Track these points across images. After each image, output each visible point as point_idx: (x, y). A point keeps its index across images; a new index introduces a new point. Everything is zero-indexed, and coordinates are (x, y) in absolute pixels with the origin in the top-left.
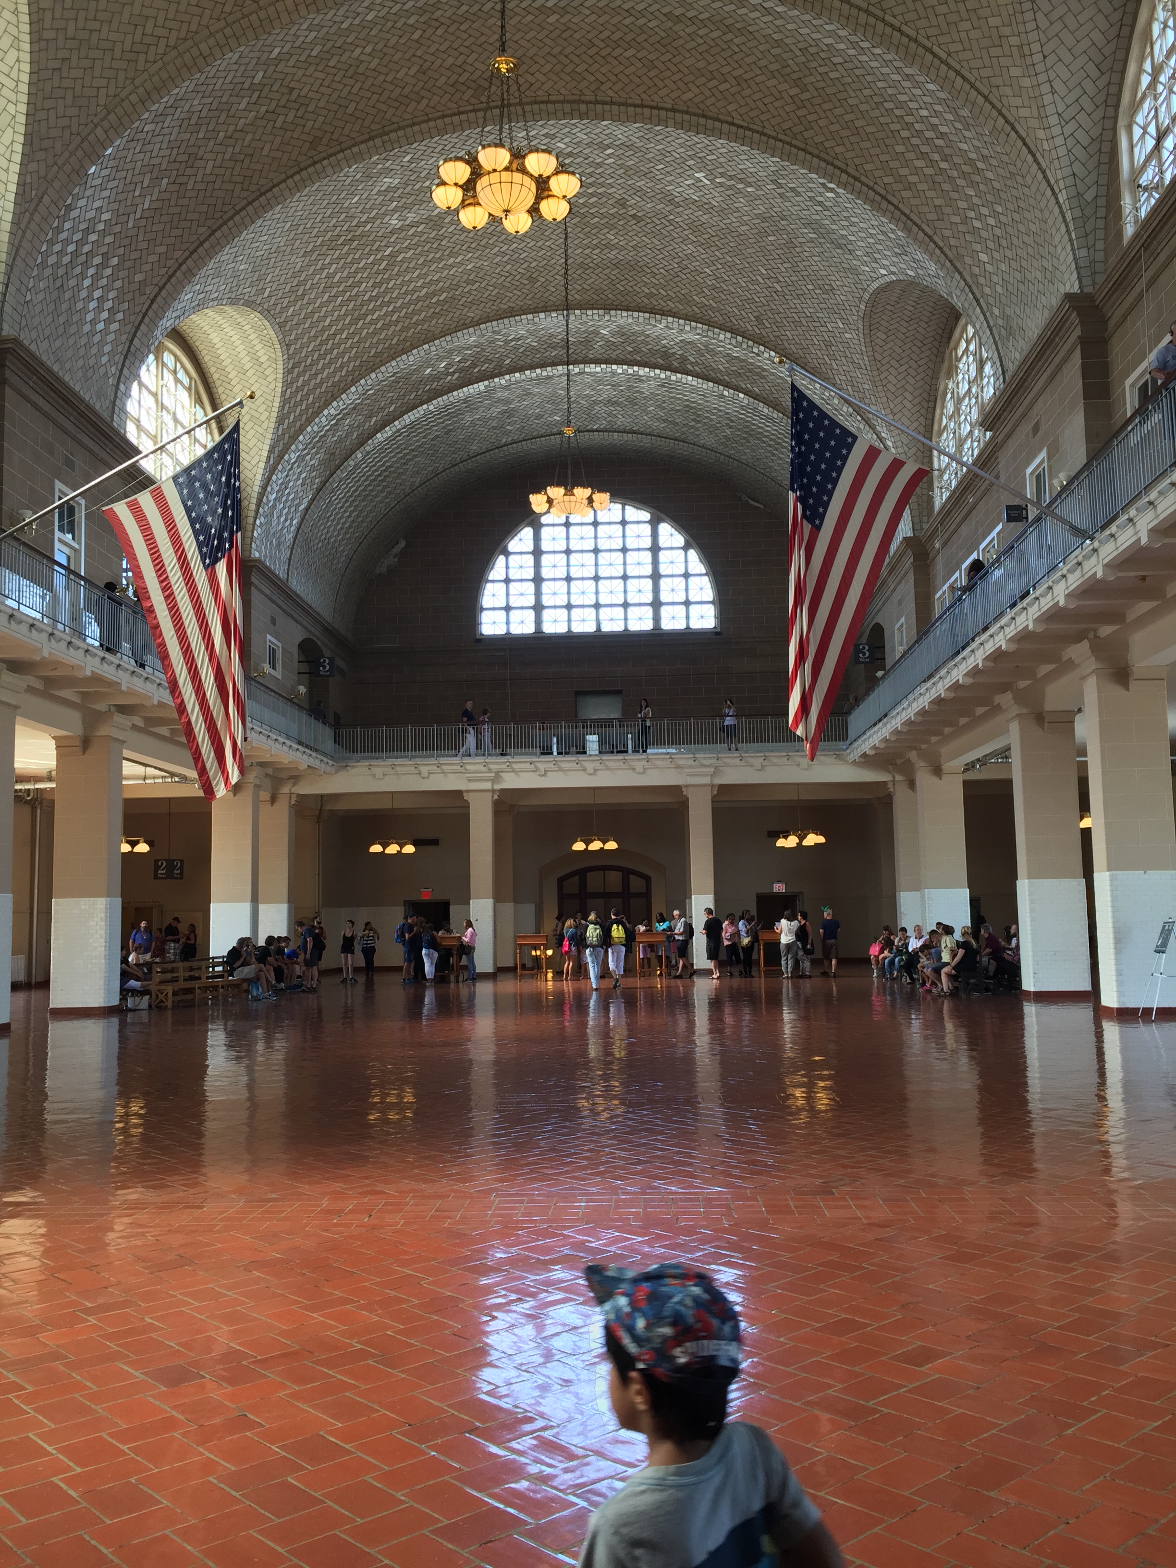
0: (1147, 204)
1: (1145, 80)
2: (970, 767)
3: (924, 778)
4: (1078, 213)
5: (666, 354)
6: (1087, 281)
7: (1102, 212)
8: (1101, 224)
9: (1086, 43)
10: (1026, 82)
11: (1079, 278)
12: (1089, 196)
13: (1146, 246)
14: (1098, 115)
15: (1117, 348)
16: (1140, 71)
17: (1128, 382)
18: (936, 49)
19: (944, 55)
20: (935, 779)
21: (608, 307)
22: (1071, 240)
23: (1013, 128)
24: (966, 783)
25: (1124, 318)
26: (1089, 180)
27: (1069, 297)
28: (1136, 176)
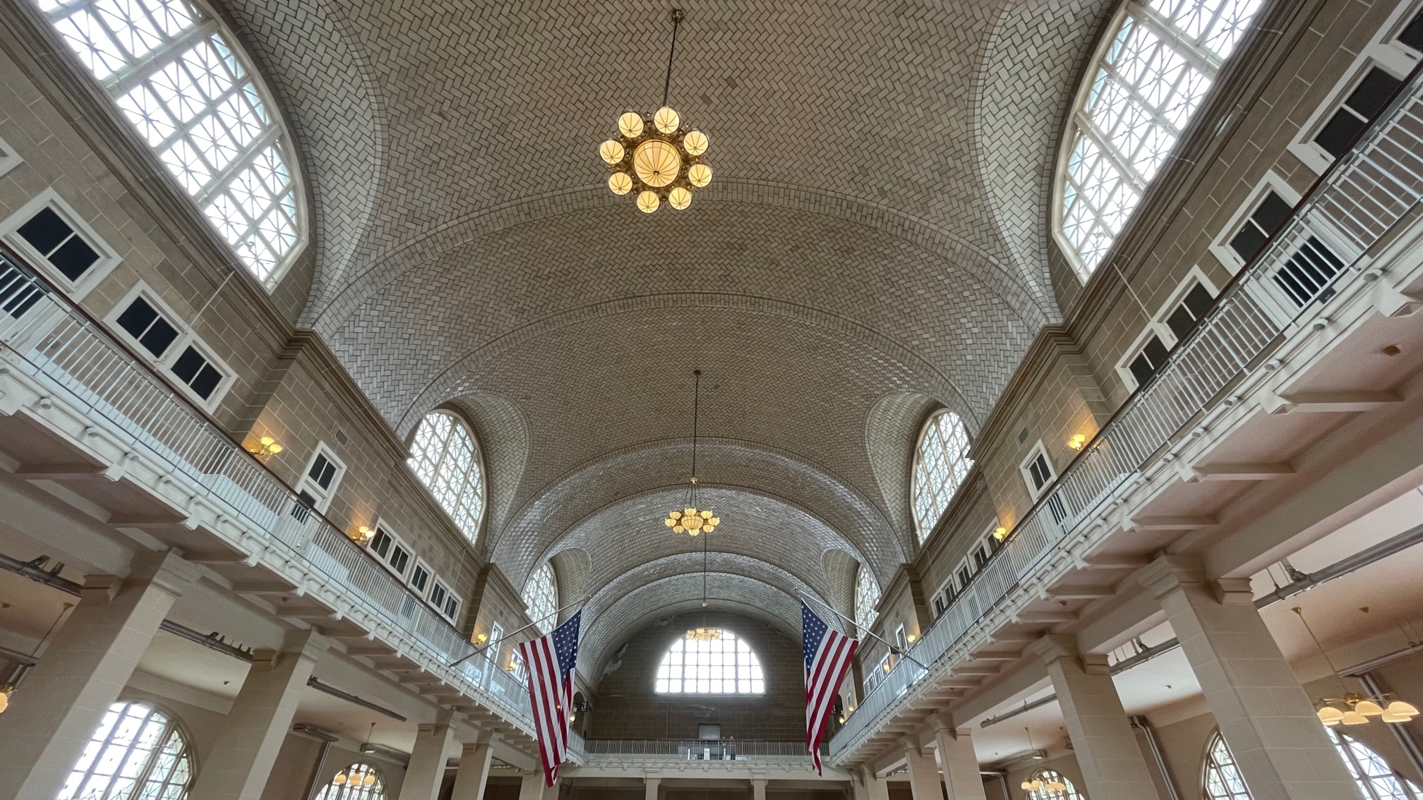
0: (926, 534)
1: (918, 492)
2: (889, 774)
3: (868, 779)
4: (901, 534)
5: (743, 571)
6: (909, 559)
7: (910, 535)
8: (911, 539)
9: (896, 478)
10: (875, 488)
11: (906, 558)
12: (904, 527)
13: (929, 549)
14: (903, 501)
15: (924, 586)
17: (932, 599)
18: (842, 476)
19: (845, 478)
20: (873, 780)
21: (720, 552)
22: (900, 543)
23: (873, 503)
24: (888, 783)
25: (925, 574)
27: (903, 565)
28: (920, 522)
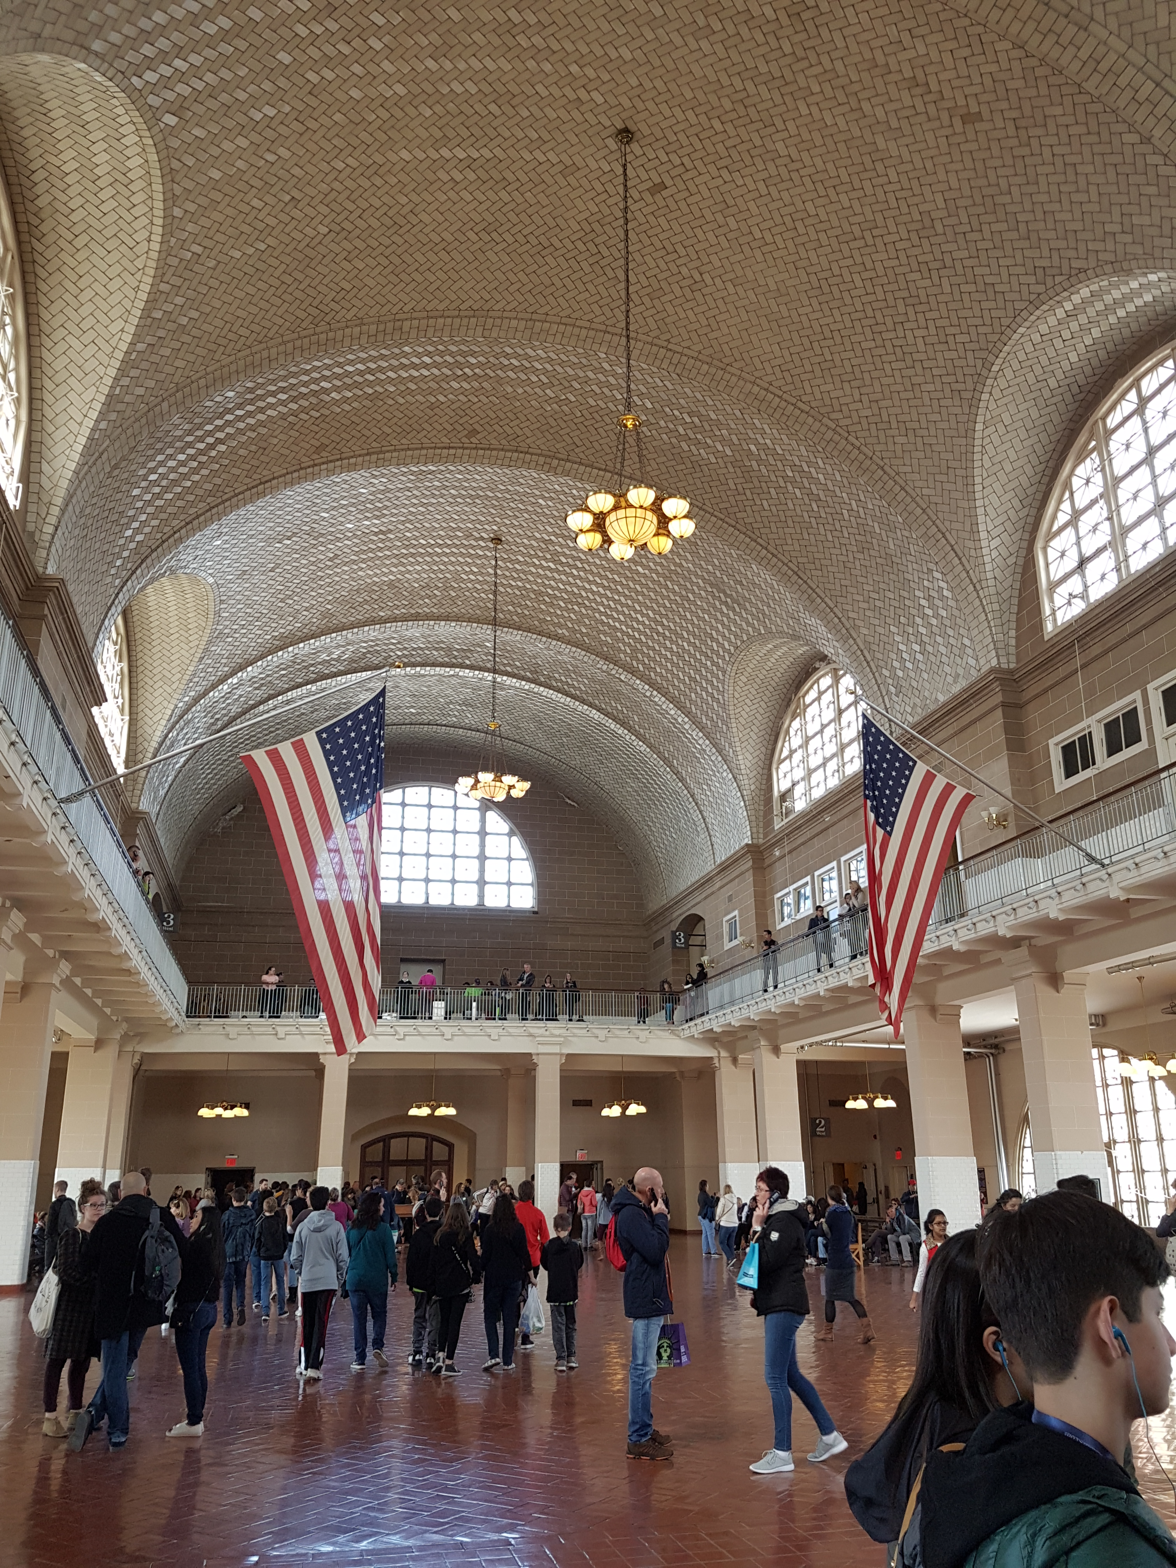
0: (1075, 610)
2: (800, 1048)
4: (996, 607)
6: (1003, 660)
7: (1015, 609)
8: (1014, 618)
9: (1015, 483)
10: (965, 504)
11: (998, 656)
12: (1005, 596)
13: (1079, 639)
14: (1016, 537)
16: (1057, 509)
17: (1051, 743)
18: (886, 468)
19: (893, 474)
22: (990, 627)
23: (944, 536)
26: (1006, 584)
27: (995, 670)
28: (1053, 586)
